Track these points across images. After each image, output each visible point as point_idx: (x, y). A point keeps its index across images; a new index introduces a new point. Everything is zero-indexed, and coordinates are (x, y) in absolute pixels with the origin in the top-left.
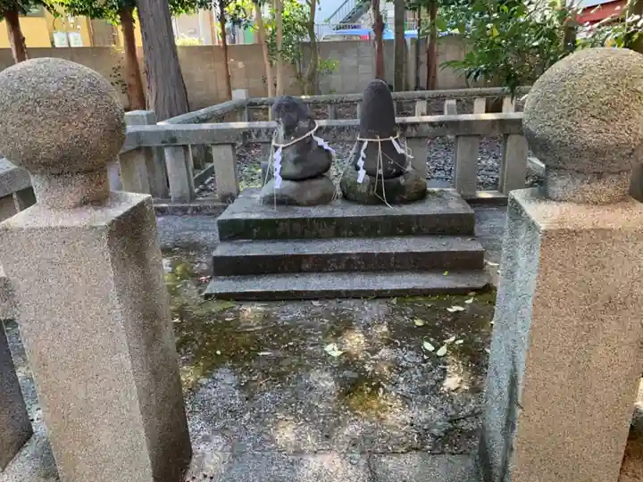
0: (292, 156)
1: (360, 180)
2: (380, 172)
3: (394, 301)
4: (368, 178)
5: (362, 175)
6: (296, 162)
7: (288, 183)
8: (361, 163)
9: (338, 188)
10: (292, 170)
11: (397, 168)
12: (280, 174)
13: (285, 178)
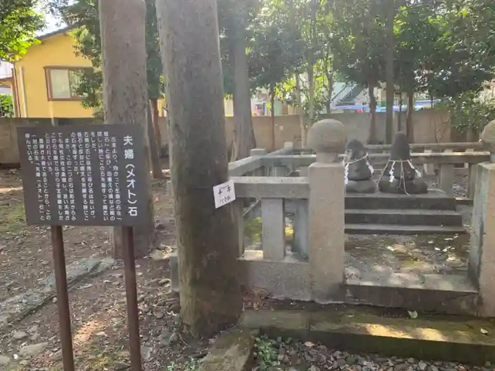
0: (355, 168)
1: (391, 181)
2: (402, 177)
3: (416, 236)
4: (396, 180)
5: (392, 179)
6: (357, 171)
7: (352, 182)
8: (391, 173)
9: (377, 186)
10: (355, 175)
11: (410, 176)
12: (348, 177)
13: (350, 179)
